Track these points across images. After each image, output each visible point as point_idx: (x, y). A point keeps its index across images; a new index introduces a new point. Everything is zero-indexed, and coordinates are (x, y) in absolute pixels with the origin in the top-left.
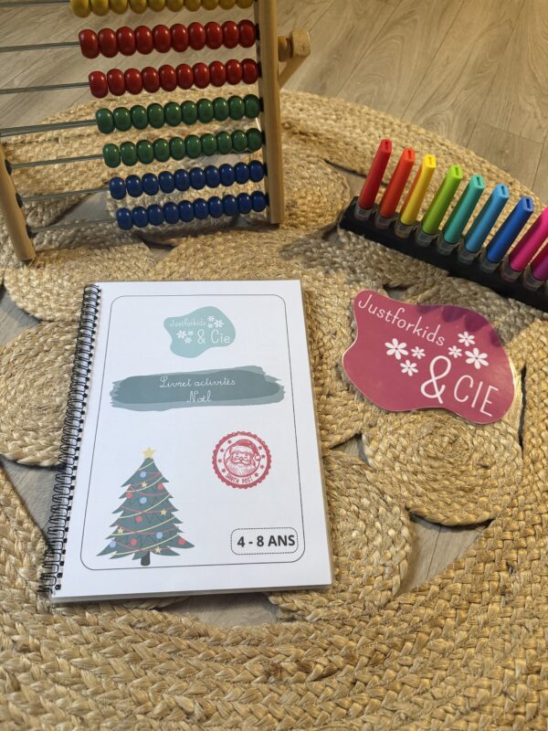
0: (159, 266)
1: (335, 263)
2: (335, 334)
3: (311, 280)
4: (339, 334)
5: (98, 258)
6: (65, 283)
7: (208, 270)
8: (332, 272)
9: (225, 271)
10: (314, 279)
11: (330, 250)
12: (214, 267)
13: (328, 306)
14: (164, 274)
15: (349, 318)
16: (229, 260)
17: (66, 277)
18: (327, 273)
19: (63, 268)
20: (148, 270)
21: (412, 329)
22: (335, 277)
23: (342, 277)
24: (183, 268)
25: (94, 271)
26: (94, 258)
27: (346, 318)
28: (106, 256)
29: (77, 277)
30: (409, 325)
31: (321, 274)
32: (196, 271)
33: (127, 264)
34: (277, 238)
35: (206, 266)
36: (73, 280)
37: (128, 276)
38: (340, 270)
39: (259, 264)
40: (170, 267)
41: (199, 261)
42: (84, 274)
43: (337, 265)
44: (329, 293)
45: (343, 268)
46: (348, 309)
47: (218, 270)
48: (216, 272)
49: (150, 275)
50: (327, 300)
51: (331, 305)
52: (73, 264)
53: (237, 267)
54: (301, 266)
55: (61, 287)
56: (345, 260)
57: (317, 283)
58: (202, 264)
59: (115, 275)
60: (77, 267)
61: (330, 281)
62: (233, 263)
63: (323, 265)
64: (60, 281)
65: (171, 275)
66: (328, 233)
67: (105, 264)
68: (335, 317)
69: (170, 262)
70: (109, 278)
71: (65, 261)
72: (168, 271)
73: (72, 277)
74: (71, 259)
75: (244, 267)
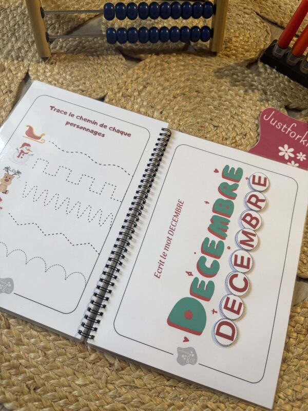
0: (130, 72)
1: (253, 85)
2: (245, 135)
3: (234, 95)
4: (248, 136)
5: (91, 62)
6: (68, 77)
7: (163, 79)
8: (250, 91)
9: (175, 81)
10: (236, 95)
11: (251, 76)
12: (167, 77)
13: (243, 115)
14: (132, 77)
15: (257, 125)
16: (178, 74)
17: (69, 73)
18: (246, 91)
19: (67, 66)
20: (122, 74)
21: (300, 139)
22: (252, 95)
23: (257, 96)
24: (146, 76)
25: (87, 71)
26: (88, 62)
27: (255, 125)
28: (96, 61)
29: (76, 73)
30: (298, 137)
31: (242, 91)
32: (154, 79)
33: (109, 68)
34: (215, 63)
35: (161, 75)
36: (73, 75)
37: (109, 76)
38: (256, 91)
39: (199, 79)
40: (137, 74)
41: (158, 72)
42: (80, 72)
43: (254, 87)
44: (245, 106)
45: (258, 90)
46: (257, 119)
47: (170, 80)
48: (168, 81)
49: (123, 77)
50: (243, 110)
51: (246, 115)
52: (74, 64)
53: (183, 80)
54: (228, 84)
55: (65, 79)
56: (260, 84)
57: (238, 98)
58: (159, 74)
59: (100, 75)
60: (77, 66)
61: (248, 97)
62: (181, 76)
63: (244, 85)
64: (64, 75)
65: (137, 78)
66: (251, 64)
67: (95, 67)
68: (247, 123)
69: (138, 70)
71: (69, 62)
72: (135, 76)
73: (72, 73)
74: (74, 61)
75: (188, 80)
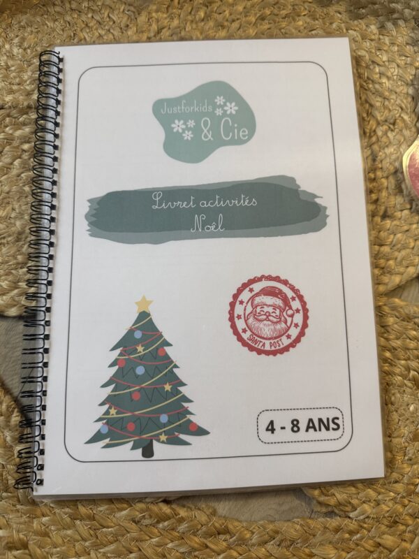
0: (143, 18)
1: (393, 11)
2: (394, 124)
3: (359, 38)
4: (400, 124)
5: (58, 9)
6: (15, 50)
7: (211, 24)
8: (389, 25)
9: (235, 25)
10: (364, 38)
12: (219, 18)
13: (384, 80)
14: (149, 30)
15: (413, 98)
16: (240, 8)
17: (16, 41)
18: (382, 27)
19: (10, 25)
20: (127, 26)
22: (394, 33)
24: (176, 22)
25: (54, 30)
26: (51, 10)
27: (410, 99)
28: (67, 5)
29: (31, 39)
31: (373, 28)
32: (194, 26)
33: (97, 18)
35: (207, 17)
36: (26, 45)
37: (100, 36)
38: (401, 22)
39: (284, 12)
40: (158, 21)
41: (198, 10)
42: (40, 36)
43: (395, 16)
44: (385, 58)
45: (406, 21)
46: (413, 85)
47: (226, 24)
48: (223, 27)
49: (130, 33)
50: (382, 69)
51: (389, 78)
52: (24, 19)
53: (253, 20)
54: (345, 16)
55: (12, 57)
56: (409, 7)
57: (367, 44)
58: (202, 14)
59: (81, 35)
60: (30, 24)
61: (387, 40)
62: (246, 12)
63: (376, 14)
64: (7, 46)
65: (159, 31)
67: (68, 18)
68: (394, 97)
69: (157, 11)
70: (74, 39)
71: (12, 15)
72: (154, 27)
73: (23, 39)
74: (21, 12)
75: (263, 18)
